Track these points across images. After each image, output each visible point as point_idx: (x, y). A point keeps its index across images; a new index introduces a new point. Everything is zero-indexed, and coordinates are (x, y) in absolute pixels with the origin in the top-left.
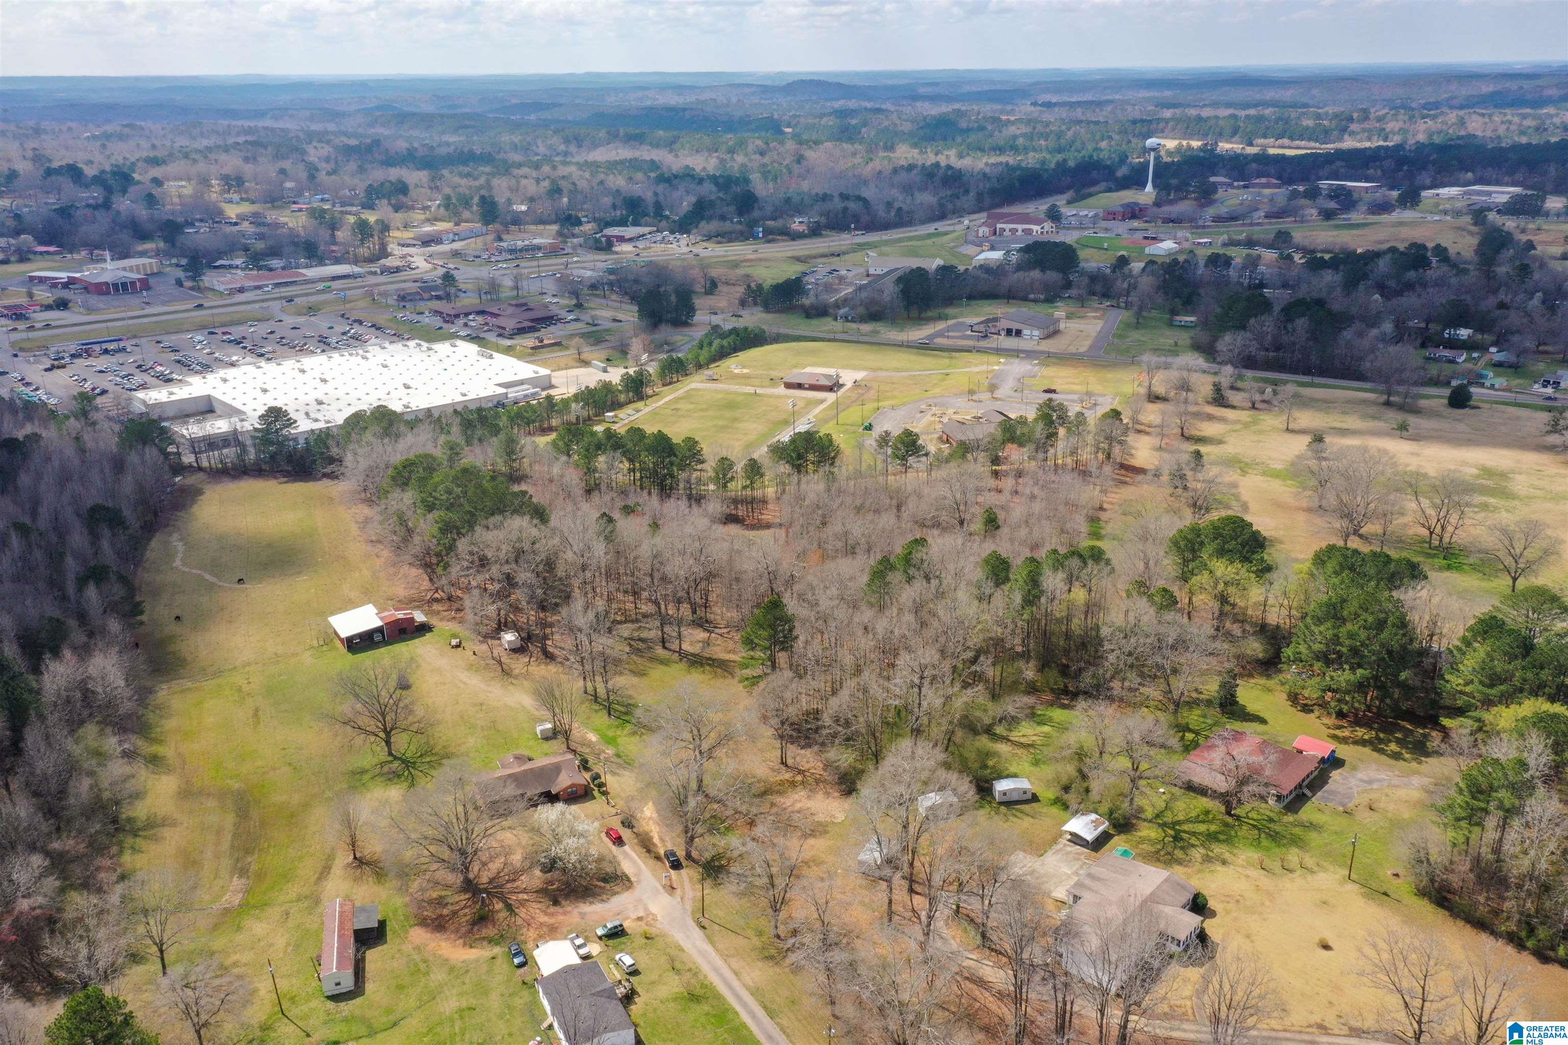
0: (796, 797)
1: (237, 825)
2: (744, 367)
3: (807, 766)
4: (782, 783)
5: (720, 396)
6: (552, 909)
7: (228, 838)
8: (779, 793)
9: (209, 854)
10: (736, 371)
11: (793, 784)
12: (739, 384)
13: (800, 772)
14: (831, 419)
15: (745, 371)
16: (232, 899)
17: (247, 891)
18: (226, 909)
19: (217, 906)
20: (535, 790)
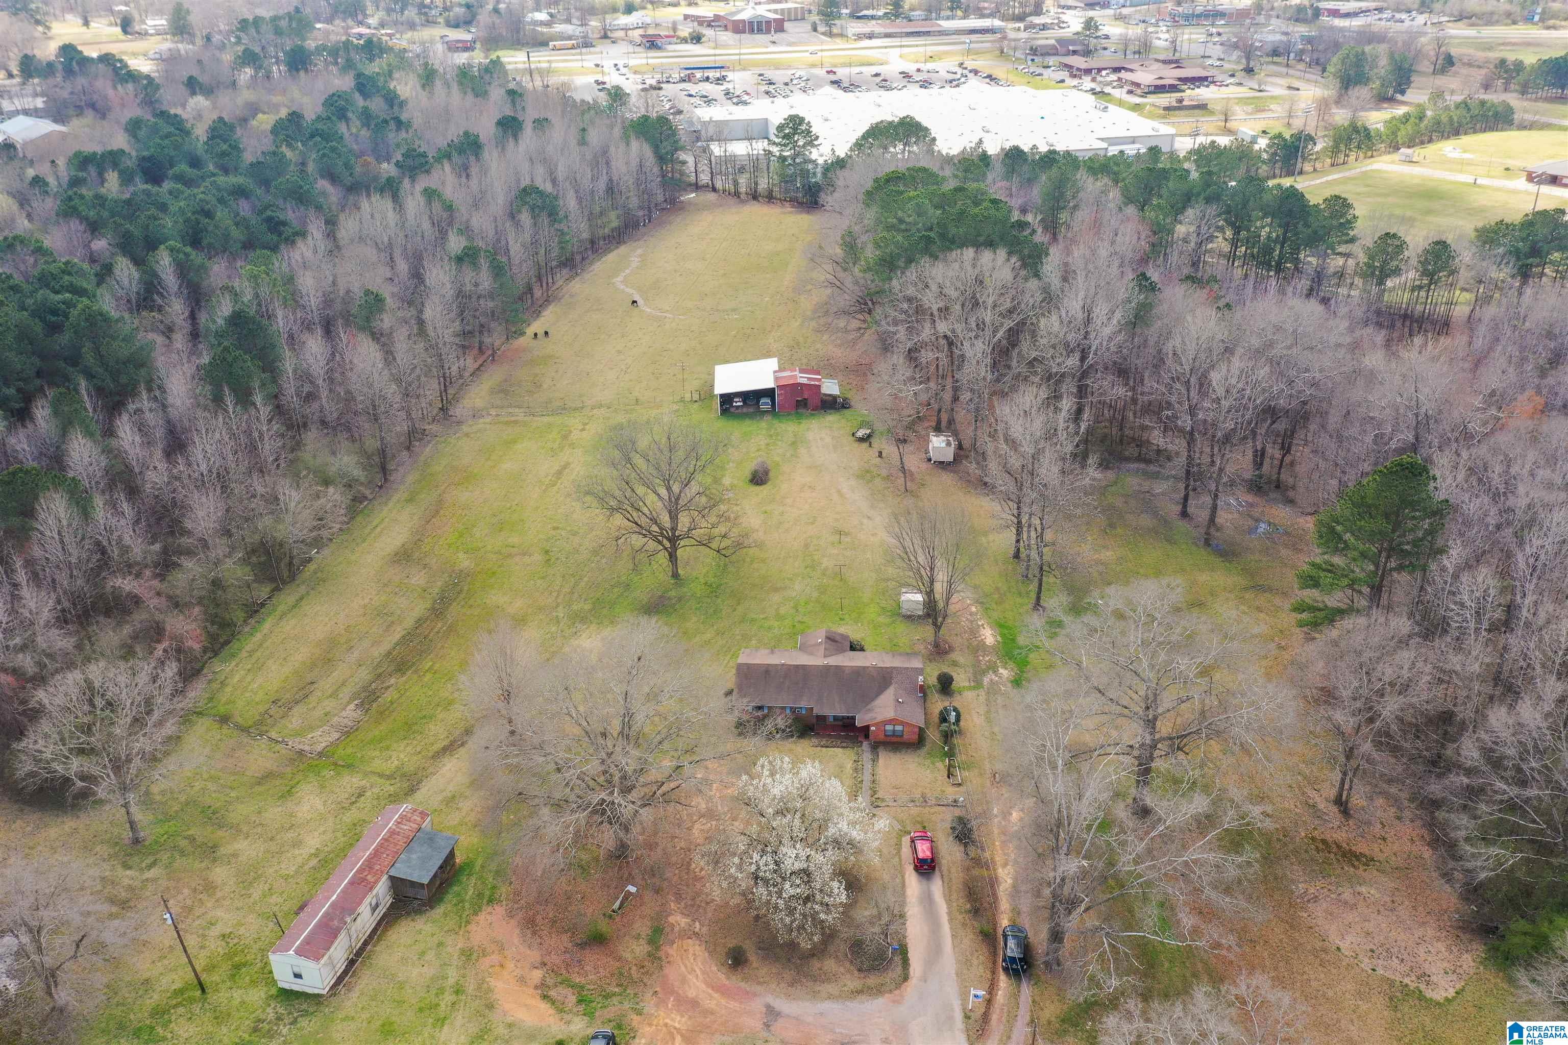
0: (1348, 893)
2: (1465, 152)
4: (1322, 847)
6: (724, 976)
9: (355, 655)
10: (1451, 156)
11: (1347, 857)
15: (1467, 156)
16: (321, 739)
17: (347, 733)
18: (301, 753)
19: (296, 743)
20: (830, 707)
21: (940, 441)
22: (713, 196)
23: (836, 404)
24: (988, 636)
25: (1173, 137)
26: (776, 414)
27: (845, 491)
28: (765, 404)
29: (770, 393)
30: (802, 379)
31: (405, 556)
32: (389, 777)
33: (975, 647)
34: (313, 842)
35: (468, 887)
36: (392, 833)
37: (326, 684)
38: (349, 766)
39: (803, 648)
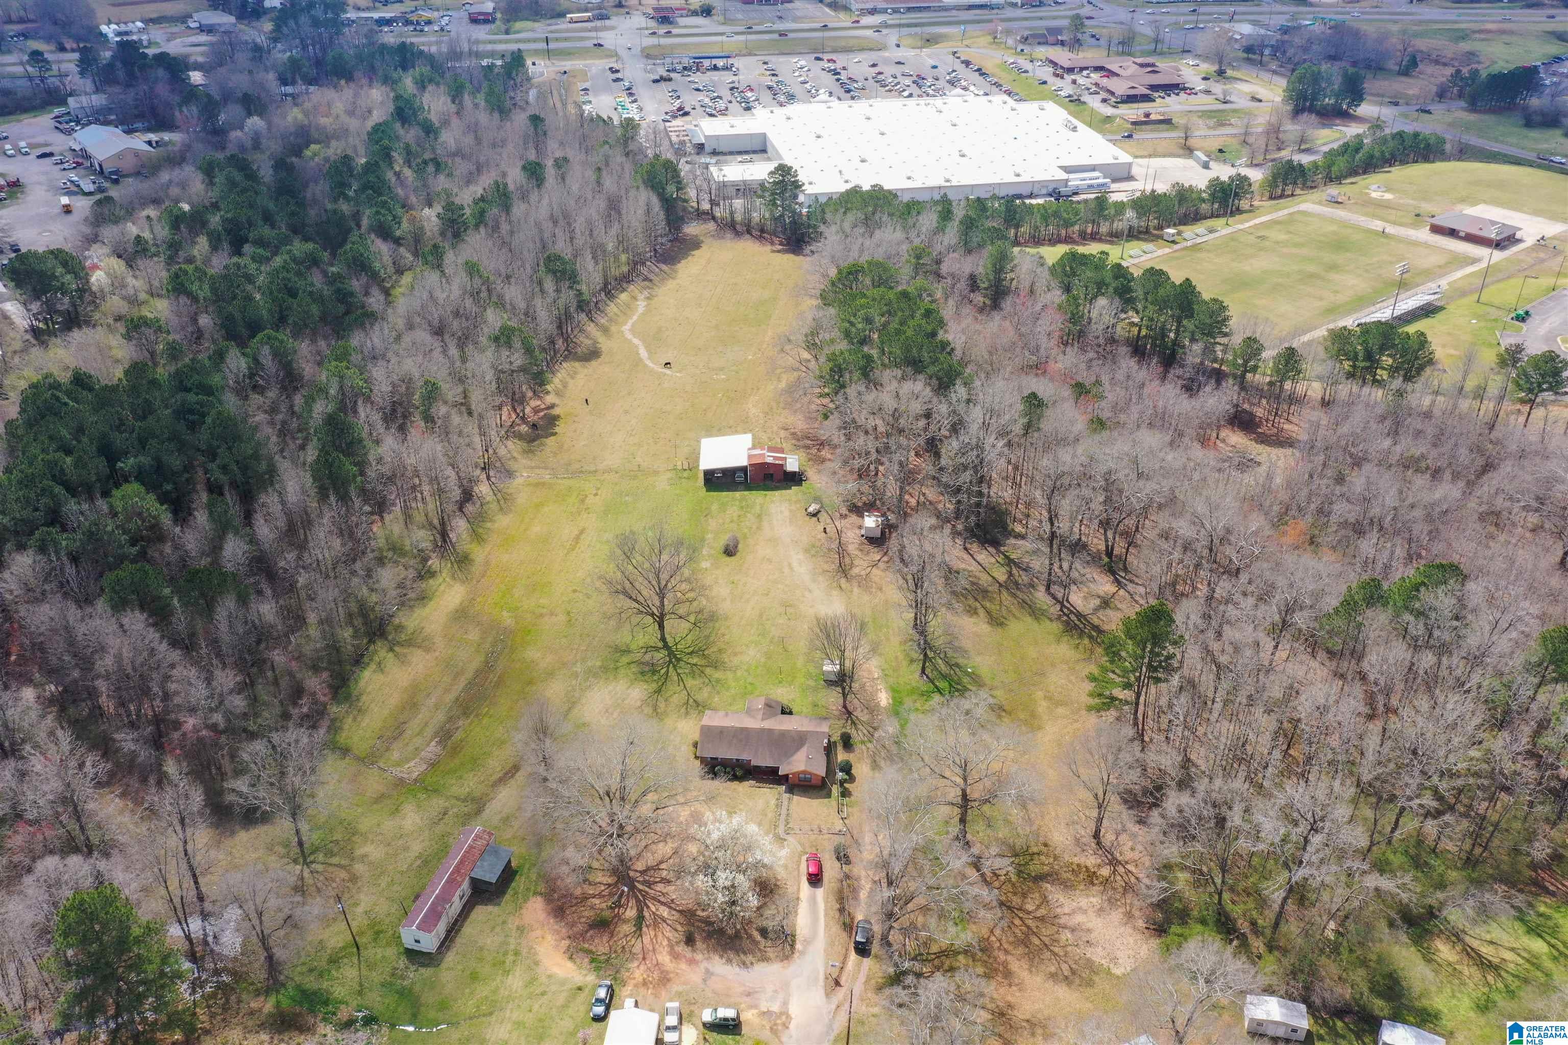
0: (1084, 902)
1: (478, 672)
2: (1388, 190)
3: (1129, 855)
4: (1077, 870)
5: (1334, 228)
6: (681, 949)
7: (460, 686)
8: (1067, 886)
9: (432, 701)
10: (1374, 195)
11: (1091, 877)
12: (1366, 214)
13: (1114, 862)
14: (1471, 292)
15: (1388, 196)
16: (414, 769)
17: (433, 765)
18: (401, 780)
19: (397, 772)
20: (762, 760)
21: (871, 522)
22: (711, 226)
23: (794, 479)
24: (884, 699)
25: (1130, 164)
26: (748, 485)
27: (795, 564)
28: (740, 477)
29: (744, 469)
30: (769, 458)
31: (461, 615)
32: (465, 800)
33: (872, 708)
34: (417, 848)
35: (519, 883)
36: (471, 847)
37: (414, 725)
38: (435, 791)
39: (749, 712)
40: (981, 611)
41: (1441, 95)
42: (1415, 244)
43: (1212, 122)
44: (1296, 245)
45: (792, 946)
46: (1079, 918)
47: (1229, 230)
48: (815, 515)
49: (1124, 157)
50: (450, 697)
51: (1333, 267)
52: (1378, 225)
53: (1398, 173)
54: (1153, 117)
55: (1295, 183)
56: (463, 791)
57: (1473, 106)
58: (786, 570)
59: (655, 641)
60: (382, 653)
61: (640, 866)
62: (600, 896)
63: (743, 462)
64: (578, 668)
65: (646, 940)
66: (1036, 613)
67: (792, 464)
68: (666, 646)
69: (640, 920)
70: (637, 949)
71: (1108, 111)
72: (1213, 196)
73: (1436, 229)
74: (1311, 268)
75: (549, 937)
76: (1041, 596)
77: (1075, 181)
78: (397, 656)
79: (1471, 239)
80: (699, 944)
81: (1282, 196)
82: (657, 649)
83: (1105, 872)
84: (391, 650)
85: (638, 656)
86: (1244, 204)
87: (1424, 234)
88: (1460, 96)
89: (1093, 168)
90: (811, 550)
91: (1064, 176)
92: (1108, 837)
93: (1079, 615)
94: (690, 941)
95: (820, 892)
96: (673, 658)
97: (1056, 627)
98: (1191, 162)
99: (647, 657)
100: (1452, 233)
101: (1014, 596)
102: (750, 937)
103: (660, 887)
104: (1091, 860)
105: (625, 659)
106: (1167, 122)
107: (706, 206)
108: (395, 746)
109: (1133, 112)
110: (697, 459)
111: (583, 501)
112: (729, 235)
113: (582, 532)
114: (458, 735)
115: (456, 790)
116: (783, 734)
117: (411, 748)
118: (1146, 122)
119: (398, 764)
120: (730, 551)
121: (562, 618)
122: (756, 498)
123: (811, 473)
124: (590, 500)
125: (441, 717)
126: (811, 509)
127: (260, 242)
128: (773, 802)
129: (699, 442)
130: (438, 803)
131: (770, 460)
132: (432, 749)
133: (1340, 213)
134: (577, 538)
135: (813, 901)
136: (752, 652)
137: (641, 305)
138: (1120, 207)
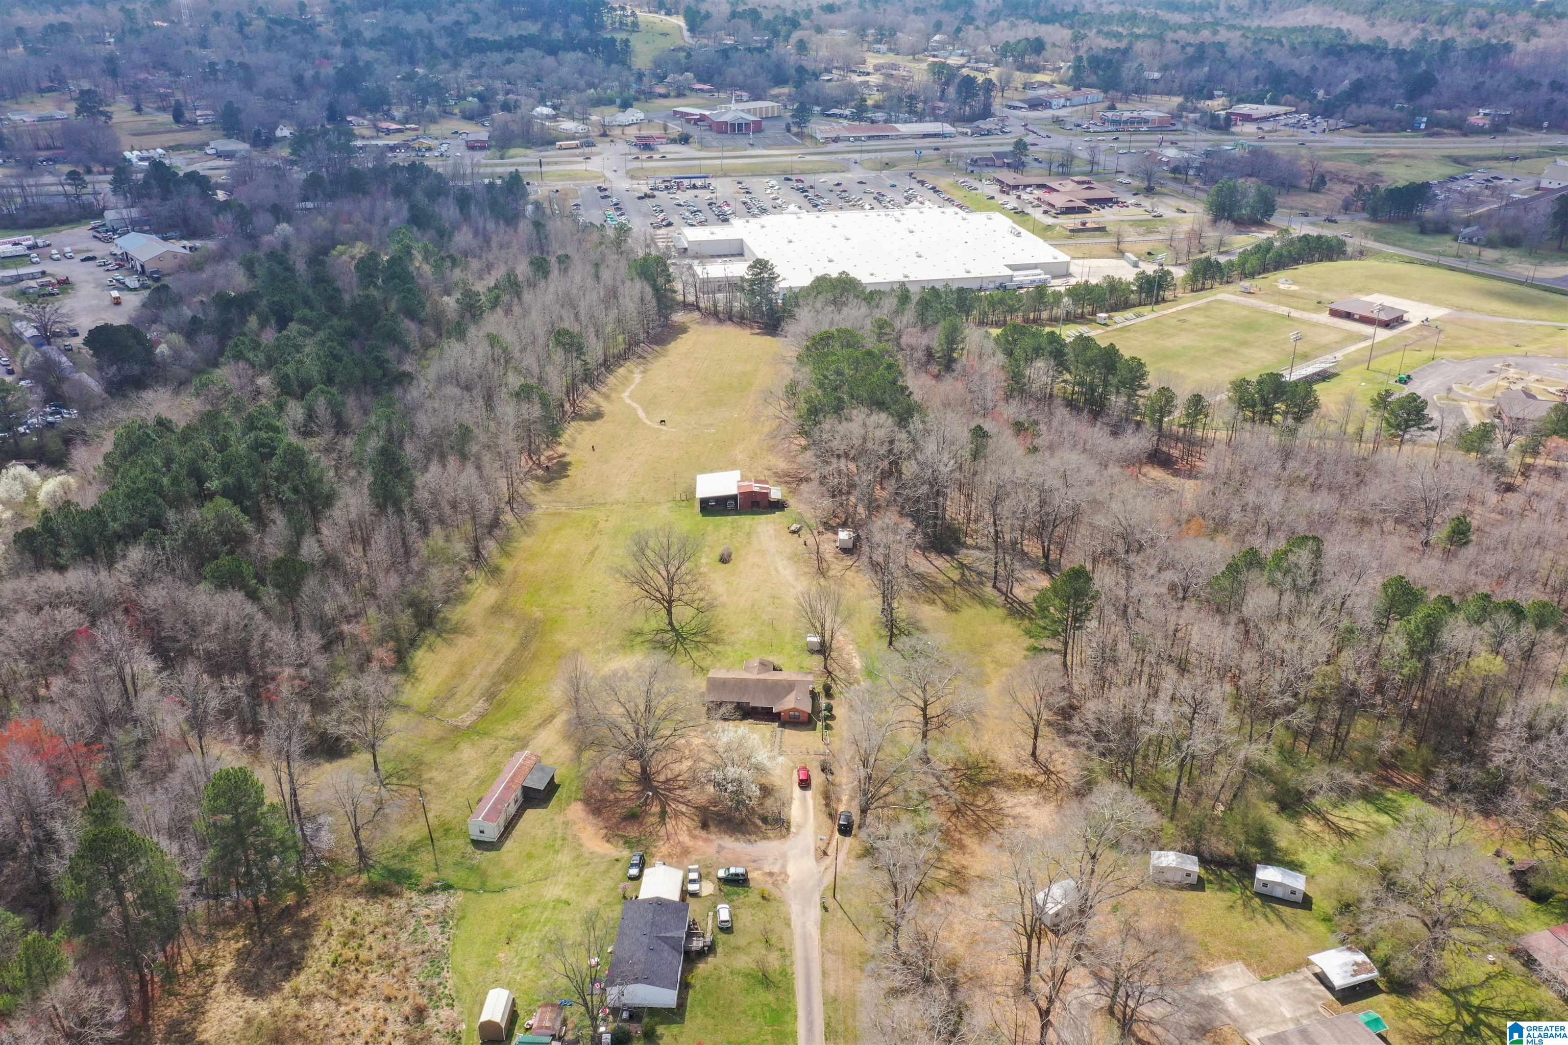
0: (1023, 799)
1: (515, 651)
2: (1295, 283)
3: (1060, 767)
4: (1017, 778)
5: (1245, 313)
6: (698, 832)
7: (501, 660)
8: (1009, 788)
9: (478, 671)
10: (1282, 287)
11: (1029, 783)
12: (1274, 302)
13: (1047, 772)
14: (1362, 362)
15: (1294, 288)
16: (467, 719)
17: (482, 716)
18: (457, 727)
19: (453, 721)
20: (759, 702)
21: (844, 535)
22: (696, 315)
23: (778, 506)
24: (857, 663)
25: (1068, 264)
26: (737, 511)
27: (780, 568)
28: (730, 505)
29: (734, 498)
30: (756, 488)
31: (498, 610)
32: (512, 739)
33: (848, 670)
34: (474, 772)
35: (561, 793)
36: (522, 765)
37: (465, 688)
38: (486, 734)
39: (747, 669)
40: (939, 602)
41: (1347, 207)
42: (1316, 325)
43: (1142, 230)
44: (1212, 326)
45: (788, 829)
46: (1019, 810)
47: (1154, 315)
48: (794, 532)
49: (1063, 257)
50: (492, 669)
51: (1245, 343)
52: (1283, 310)
53: (1303, 270)
54: (1089, 225)
55: (1213, 278)
56: (510, 733)
57: (1375, 216)
58: (773, 573)
59: (664, 624)
60: (432, 638)
61: (662, 778)
62: (629, 799)
63: (733, 491)
64: (600, 646)
65: (669, 827)
66: (984, 602)
67: (776, 493)
68: (673, 629)
69: (663, 814)
70: (663, 832)
71: (1049, 220)
72: (1140, 287)
73: (1335, 313)
74: (1226, 344)
75: (589, 828)
76: (988, 590)
77: (1020, 277)
78: (444, 640)
79: (1365, 320)
80: (712, 828)
81: (1202, 289)
82: (666, 631)
83: (1041, 779)
84: (439, 635)
85: (650, 637)
86: (1168, 295)
87: (1324, 317)
88: (1363, 209)
89: (1035, 266)
90: (794, 558)
91: (1010, 272)
92: (1043, 756)
93: (1021, 604)
94: (705, 826)
95: (809, 794)
96: (680, 637)
97: (1002, 612)
98: (1122, 263)
99: (658, 637)
100: (1348, 316)
101: (966, 590)
102: (754, 824)
103: (678, 792)
104: (1030, 772)
105: (639, 639)
106: (1102, 229)
107: (691, 298)
108: (448, 704)
109: (1073, 221)
110: (693, 492)
111: (595, 526)
112: (713, 322)
113: (596, 549)
114: (502, 695)
115: (502, 733)
116: (776, 683)
117: (462, 705)
118: (1083, 229)
119: (453, 716)
120: (725, 559)
121: (583, 611)
122: (746, 521)
123: (792, 502)
124: (602, 525)
125: (485, 683)
126: (793, 528)
127: (303, 321)
128: (768, 734)
129: (694, 480)
130: (487, 743)
131: (756, 489)
132: (481, 705)
133: (1251, 301)
134: (592, 553)
135: (804, 800)
136: (746, 632)
137: (637, 377)
138: (1058, 296)
